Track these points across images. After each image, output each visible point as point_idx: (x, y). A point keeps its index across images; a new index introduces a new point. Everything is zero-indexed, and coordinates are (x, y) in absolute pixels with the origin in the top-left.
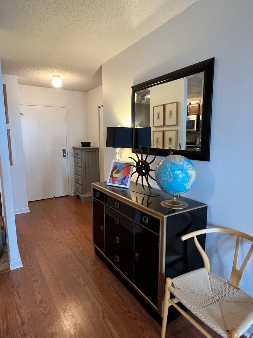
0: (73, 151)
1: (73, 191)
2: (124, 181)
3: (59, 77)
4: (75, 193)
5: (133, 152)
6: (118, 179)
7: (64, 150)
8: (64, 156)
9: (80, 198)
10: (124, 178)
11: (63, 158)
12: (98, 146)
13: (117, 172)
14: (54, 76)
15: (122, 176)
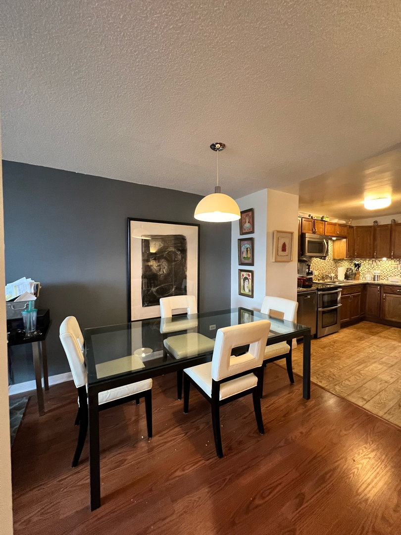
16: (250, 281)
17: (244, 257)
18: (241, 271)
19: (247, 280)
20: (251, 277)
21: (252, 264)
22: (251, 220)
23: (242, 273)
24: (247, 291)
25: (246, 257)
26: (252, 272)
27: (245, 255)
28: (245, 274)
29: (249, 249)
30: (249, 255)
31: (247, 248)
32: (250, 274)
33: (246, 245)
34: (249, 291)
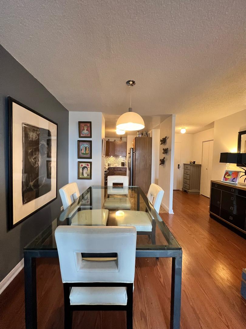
0: (183, 166)
1: (181, 188)
2: (233, 180)
3: (185, 128)
4: (182, 189)
5: (237, 166)
6: (229, 179)
7: (179, 165)
8: (179, 168)
9: (187, 192)
10: (234, 179)
11: (178, 169)
12: (201, 164)
13: (229, 175)
14: (182, 128)
15: (232, 178)
16: (89, 169)
17: (83, 153)
18: (79, 162)
19: (86, 169)
20: (89, 166)
21: (91, 158)
22: (89, 129)
23: (81, 164)
24: (85, 175)
25: (85, 153)
26: (91, 163)
27: (83, 151)
28: (84, 165)
29: (87, 148)
30: (88, 152)
31: (86, 148)
32: (89, 164)
33: (85, 145)
34: (88, 175)
